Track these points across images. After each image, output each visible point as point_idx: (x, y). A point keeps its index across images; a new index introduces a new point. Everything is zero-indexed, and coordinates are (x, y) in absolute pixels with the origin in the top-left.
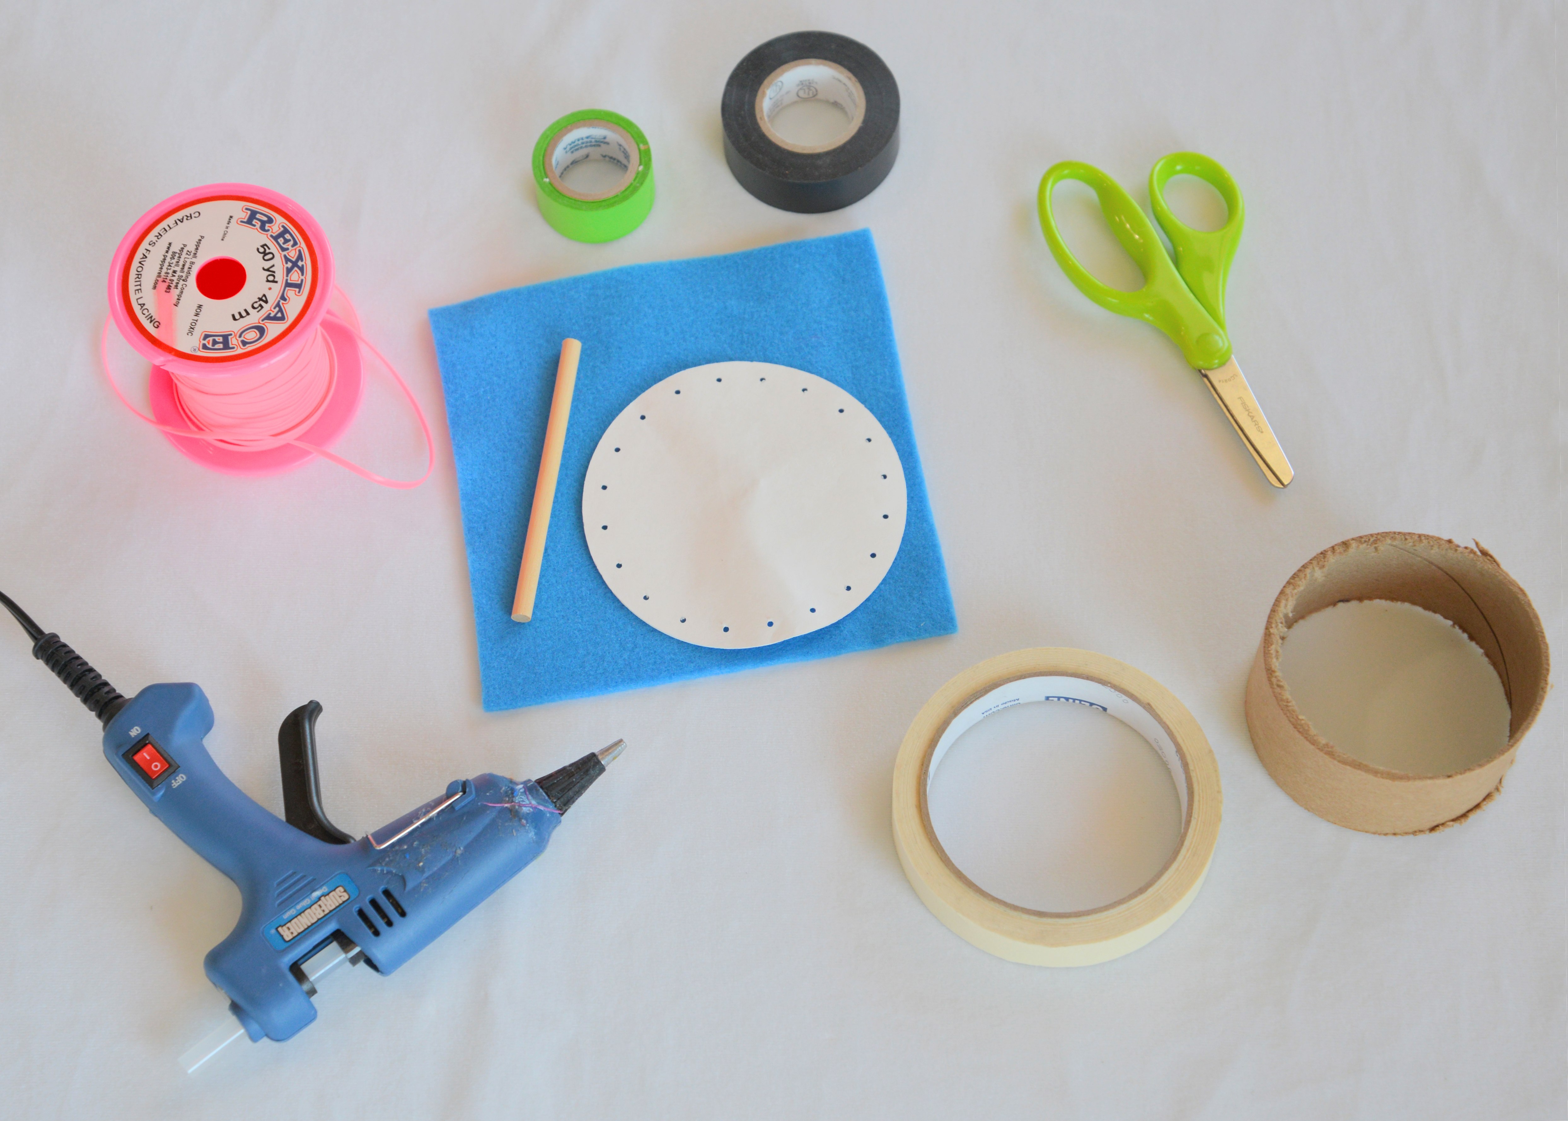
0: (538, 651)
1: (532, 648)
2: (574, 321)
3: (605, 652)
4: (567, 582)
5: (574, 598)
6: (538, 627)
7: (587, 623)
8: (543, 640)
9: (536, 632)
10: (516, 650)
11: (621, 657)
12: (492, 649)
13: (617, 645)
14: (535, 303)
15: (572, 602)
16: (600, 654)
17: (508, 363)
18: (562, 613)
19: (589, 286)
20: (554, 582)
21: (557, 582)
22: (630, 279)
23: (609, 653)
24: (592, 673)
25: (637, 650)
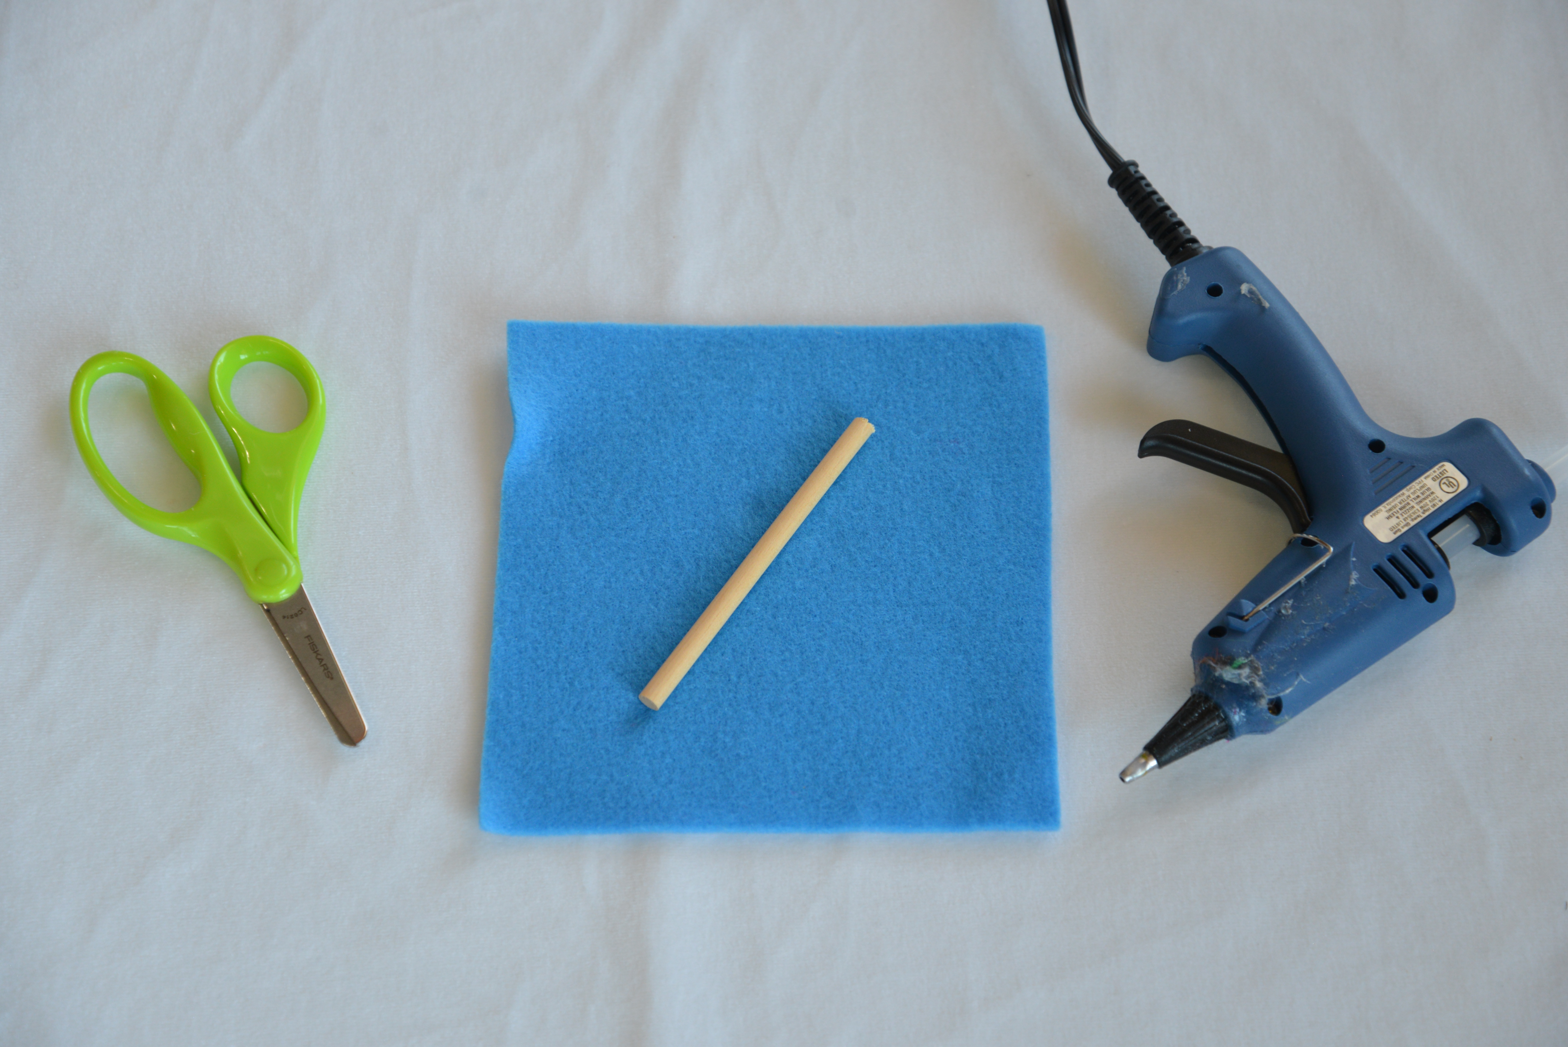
0: (554, 768)
1: (547, 763)
2: (675, 376)
3: (631, 783)
4: (603, 689)
5: (609, 709)
6: (559, 738)
7: (618, 743)
8: (561, 755)
9: (556, 744)
10: (527, 763)
11: (650, 791)
12: (499, 756)
13: (649, 776)
14: (634, 346)
15: (605, 714)
16: (626, 783)
17: (587, 412)
18: (592, 726)
19: (701, 340)
20: (589, 685)
21: (591, 686)
22: (749, 341)
23: (637, 784)
24: (611, 805)
25: (671, 786)
